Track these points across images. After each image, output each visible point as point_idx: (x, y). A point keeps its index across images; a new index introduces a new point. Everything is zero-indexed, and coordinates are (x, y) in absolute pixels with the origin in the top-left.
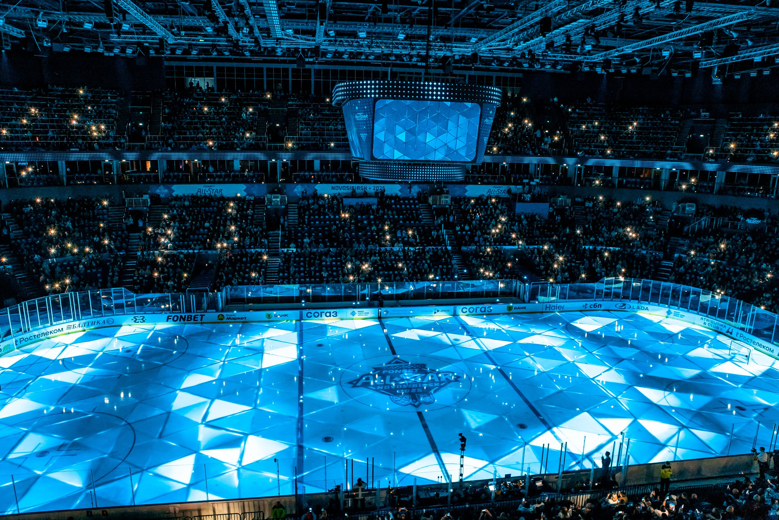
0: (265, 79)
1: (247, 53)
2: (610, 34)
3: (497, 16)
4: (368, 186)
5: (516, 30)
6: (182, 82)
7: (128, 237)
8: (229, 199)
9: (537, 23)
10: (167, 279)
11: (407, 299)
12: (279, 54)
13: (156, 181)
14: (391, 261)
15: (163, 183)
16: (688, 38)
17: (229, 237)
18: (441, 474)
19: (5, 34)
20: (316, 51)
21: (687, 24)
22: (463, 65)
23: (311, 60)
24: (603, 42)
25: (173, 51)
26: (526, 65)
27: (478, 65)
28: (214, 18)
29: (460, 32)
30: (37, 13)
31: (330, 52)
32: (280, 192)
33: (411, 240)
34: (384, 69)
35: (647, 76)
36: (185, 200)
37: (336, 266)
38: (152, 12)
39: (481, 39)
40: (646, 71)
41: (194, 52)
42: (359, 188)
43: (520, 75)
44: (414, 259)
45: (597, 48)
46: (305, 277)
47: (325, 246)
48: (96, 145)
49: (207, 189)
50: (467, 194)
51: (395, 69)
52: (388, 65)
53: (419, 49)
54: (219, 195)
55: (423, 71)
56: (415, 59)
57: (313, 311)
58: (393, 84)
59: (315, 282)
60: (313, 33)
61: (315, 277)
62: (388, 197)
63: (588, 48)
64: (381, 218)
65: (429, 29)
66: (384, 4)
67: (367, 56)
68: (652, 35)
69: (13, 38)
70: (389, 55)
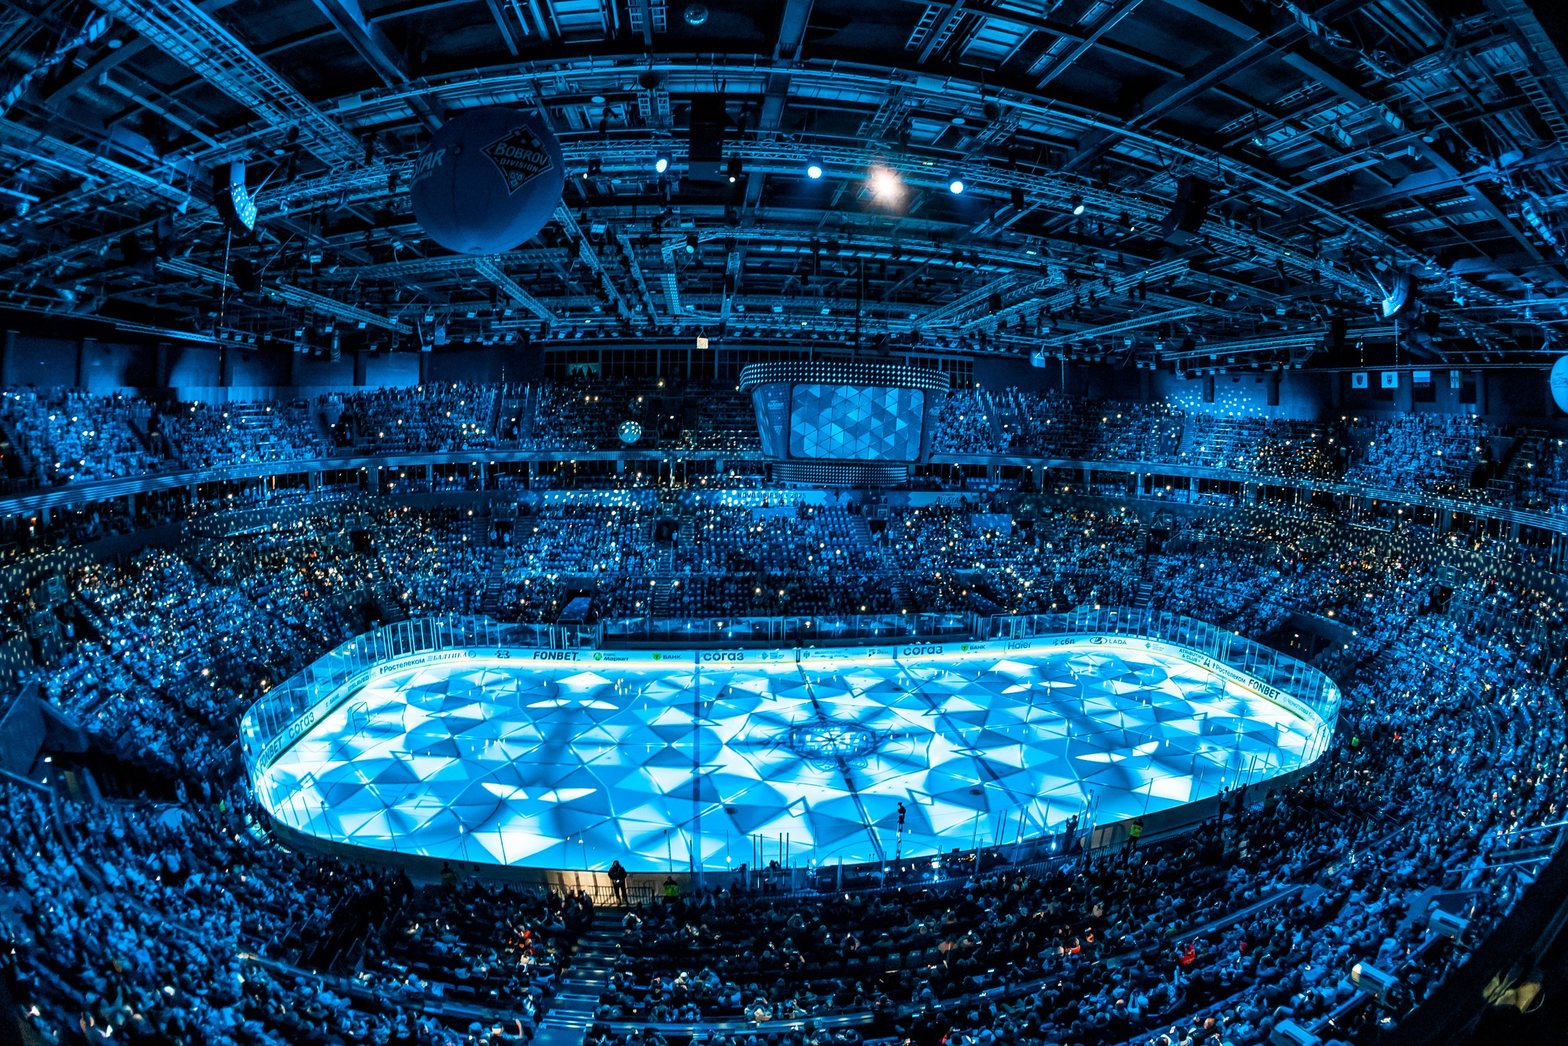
0: (659, 363)
1: (639, 334)
2: (1067, 317)
3: (939, 291)
4: (784, 492)
5: (963, 307)
6: (562, 370)
7: (492, 554)
8: (610, 509)
9: (985, 300)
10: (535, 606)
11: (834, 638)
12: (677, 333)
13: (526, 486)
14: (814, 588)
15: (534, 489)
16: (1147, 328)
17: (608, 555)
18: (873, 851)
19: (396, 333)
20: (720, 329)
21: (1144, 313)
22: (901, 345)
23: (715, 339)
24: (1061, 325)
25: (556, 335)
26: (977, 347)
27: (919, 345)
28: (603, 296)
29: (896, 308)
31: (738, 330)
32: (672, 500)
33: (840, 562)
34: (804, 349)
35: (1111, 366)
36: (557, 510)
37: (743, 595)
38: (537, 295)
39: (921, 316)
40: (1110, 360)
41: (578, 335)
42: (773, 495)
43: (972, 359)
44: (844, 586)
45: (1055, 331)
46: (701, 609)
47: (729, 570)
48: (465, 446)
49: (584, 496)
50: (911, 503)
51: (818, 349)
52: (809, 344)
53: (847, 325)
54: (597, 504)
55: (852, 351)
56: (842, 338)
57: (712, 652)
58: (815, 366)
59: (716, 616)
60: (718, 308)
61: (715, 609)
62: (809, 506)
63: (1046, 330)
64: (801, 533)
65: (858, 303)
66: (804, 275)
67: (784, 334)
68: (1112, 321)
69: (402, 335)
70: (810, 333)
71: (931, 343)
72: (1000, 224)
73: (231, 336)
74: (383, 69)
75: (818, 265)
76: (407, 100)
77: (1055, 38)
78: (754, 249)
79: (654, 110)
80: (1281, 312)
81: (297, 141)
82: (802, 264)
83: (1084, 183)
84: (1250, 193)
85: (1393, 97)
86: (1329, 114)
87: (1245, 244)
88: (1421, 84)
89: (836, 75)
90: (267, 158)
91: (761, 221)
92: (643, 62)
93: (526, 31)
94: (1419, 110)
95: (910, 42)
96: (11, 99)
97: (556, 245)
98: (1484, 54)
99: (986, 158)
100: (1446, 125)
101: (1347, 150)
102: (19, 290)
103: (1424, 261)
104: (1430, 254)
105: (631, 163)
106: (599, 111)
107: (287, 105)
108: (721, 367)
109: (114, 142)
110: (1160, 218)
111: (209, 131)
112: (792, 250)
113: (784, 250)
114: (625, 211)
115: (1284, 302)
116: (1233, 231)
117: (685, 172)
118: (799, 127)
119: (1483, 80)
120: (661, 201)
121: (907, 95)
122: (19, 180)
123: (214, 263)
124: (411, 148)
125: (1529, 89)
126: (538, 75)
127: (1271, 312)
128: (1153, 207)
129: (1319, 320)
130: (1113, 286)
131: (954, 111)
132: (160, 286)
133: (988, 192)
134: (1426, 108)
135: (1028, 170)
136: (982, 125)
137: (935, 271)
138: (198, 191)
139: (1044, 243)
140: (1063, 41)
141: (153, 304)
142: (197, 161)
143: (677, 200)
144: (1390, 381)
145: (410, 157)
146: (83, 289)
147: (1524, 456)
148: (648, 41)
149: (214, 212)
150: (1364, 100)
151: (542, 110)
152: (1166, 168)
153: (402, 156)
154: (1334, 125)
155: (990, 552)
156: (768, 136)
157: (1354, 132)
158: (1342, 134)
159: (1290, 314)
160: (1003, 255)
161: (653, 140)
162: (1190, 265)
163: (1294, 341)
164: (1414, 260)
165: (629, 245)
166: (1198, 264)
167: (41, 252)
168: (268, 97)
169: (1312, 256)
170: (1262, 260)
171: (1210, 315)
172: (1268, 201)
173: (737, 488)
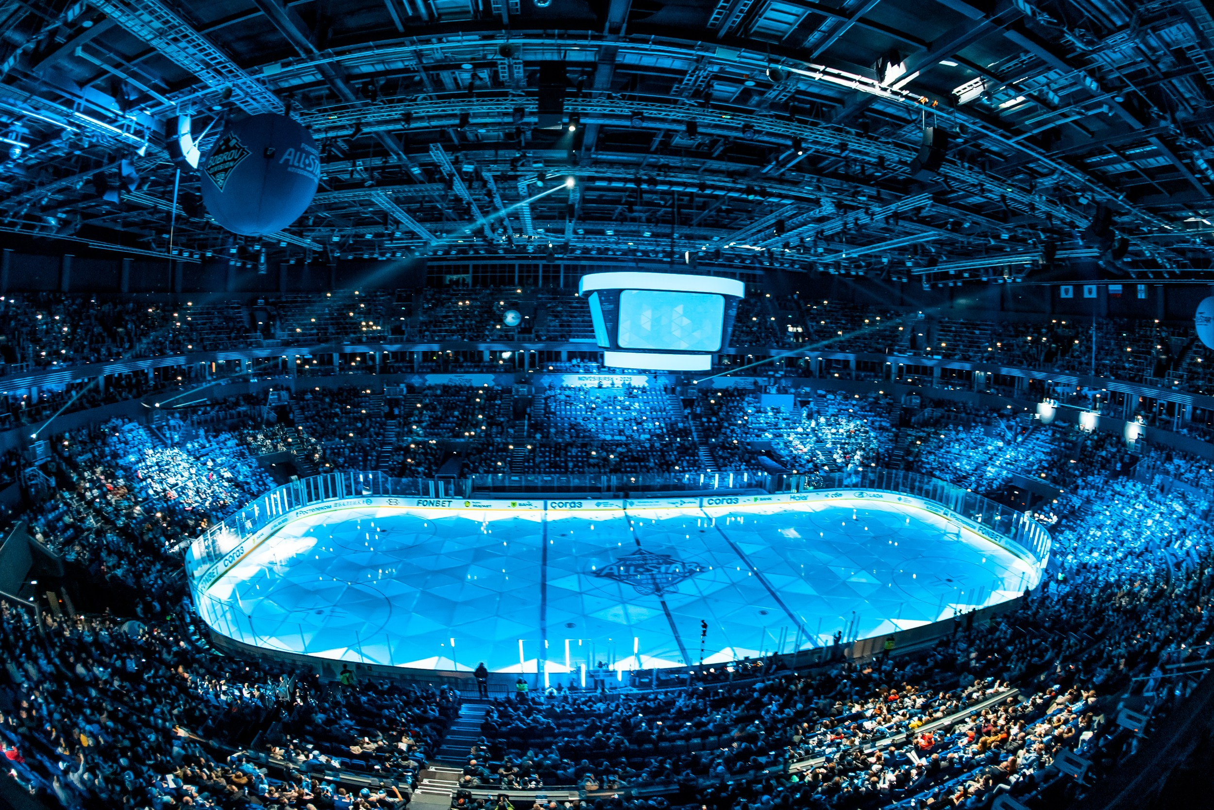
0: (517, 274)
1: (501, 252)
2: (837, 239)
3: (736, 219)
4: (614, 377)
5: (754, 230)
6: (441, 280)
7: (385, 424)
8: (478, 389)
9: (772, 225)
10: (418, 464)
11: (653, 490)
13: (412, 371)
14: (638, 452)
15: (418, 373)
16: (900, 248)
17: (476, 425)
19: (310, 250)
20: (564, 248)
23: (560, 256)
24: (832, 246)
25: (435, 252)
26: (766, 263)
28: (472, 221)
29: (702, 232)
30: (333, 231)
31: (578, 249)
32: (526, 382)
33: (658, 431)
35: (872, 278)
36: (437, 390)
37: (582, 456)
38: (421, 221)
39: (722, 238)
40: (871, 274)
41: (454, 252)
42: (606, 379)
43: (762, 272)
44: (661, 450)
45: (828, 251)
46: (549, 467)
48: (364, 339)
49: (457, 379)
50: (715, 386)
52: (634, 260)
53: (664, 245)
54: (468, 385)
56: (661, 255)
57: (557, 502)
59: (560, 473)
60: (562, 231)
61: (560, 467)
62: (635, 388)
63: (820, 250)
64: (628, 409)
65: (673, 228)
66: (630, 205)
67: (614, 251)
68: (872, 243)
69: (315, 252)
70: (635, 251)
71: (730, 259)
72: (783, 166)
73: (180, 253)
74: (298, 43)
75: (641, 197)
76: (317, 67)
77: (825, 18)
78: (591, 184)
79: (511, 75)
80: (1005, 236)
81: (232, 99)
82: (629, 196)
83: (848, 132)
84: (980, 142)
85: (1091, 66)
86: (1041, 79)
87: (976, 182)
88: (1114, 56)
89: (654, 47)
90: (208, 113)
91: (596, 163)
92: (501, 37)
93: (410, 13)
94: (1112, 77)
95: (711, 21)
96: (6, 67)
97: (435, 181)
98: (1162, 33)
99: (772, 113)
100: (1133, 88)
101: (1054, 108)
102: (13, 217)
103: (1117, 197)
104: (1121, 191)
105: (493, 117)
106: (466, 76)
107: (223, 71)
108: (566, 278)
109: (87, 100)
110: (909, 160)
111: (163, 92)
112: (620, 185)
113: (615, 184)
114: (488, 154)
115: (1007, 229)
116: (967, 172)
117: (535, 124)
118: (624, 88)
119: (1161, 52)
120: (517, 147)
121: (710, 63)
122: (12, 131)
123: (167, 196)
124: (320, 104)
125: (1198, 60)
126: (420, 47)
127: (997, 237)
128: (905, 152)
129: (1034, 243)
130: (873, 214)
131: (747, 76)
132: (124, 214)
133: (773, 140)
134: (1117, 75)
135: (806, 122)
136: (769, 86)
137: (732, 203)
138: (155, 139)
139: (818, 180)
140: (831, 21)
141: (119, 228)
142: (152, 115)
143: (529, 146)
144: (1090, 292)
145: (319, 111)
146: (64, 216)
147: (1196, 352)
148: (505, 20)
149: (166, 155)
150: (1067, 68)
151: (423, 75)
152: (914, 121)
153: (313, 111)
154: (1045, 88)
155: (776, 425)
156: (600, 95)
157: (1061, 93)
158: (1051, 95)
159: (1012, 238)
160: (784, 189)
161: (510, 98)
162: (934, 199)
163: (1015, 260)
164: (1110, 197)
165: (492, 181)
166: (939, 198)
167: (30, 187)
168: (208, 65)
169: (1029, 192)
170: (990, 195)
171: (949, 239)
172: (995, 149)
173: (578, 372)
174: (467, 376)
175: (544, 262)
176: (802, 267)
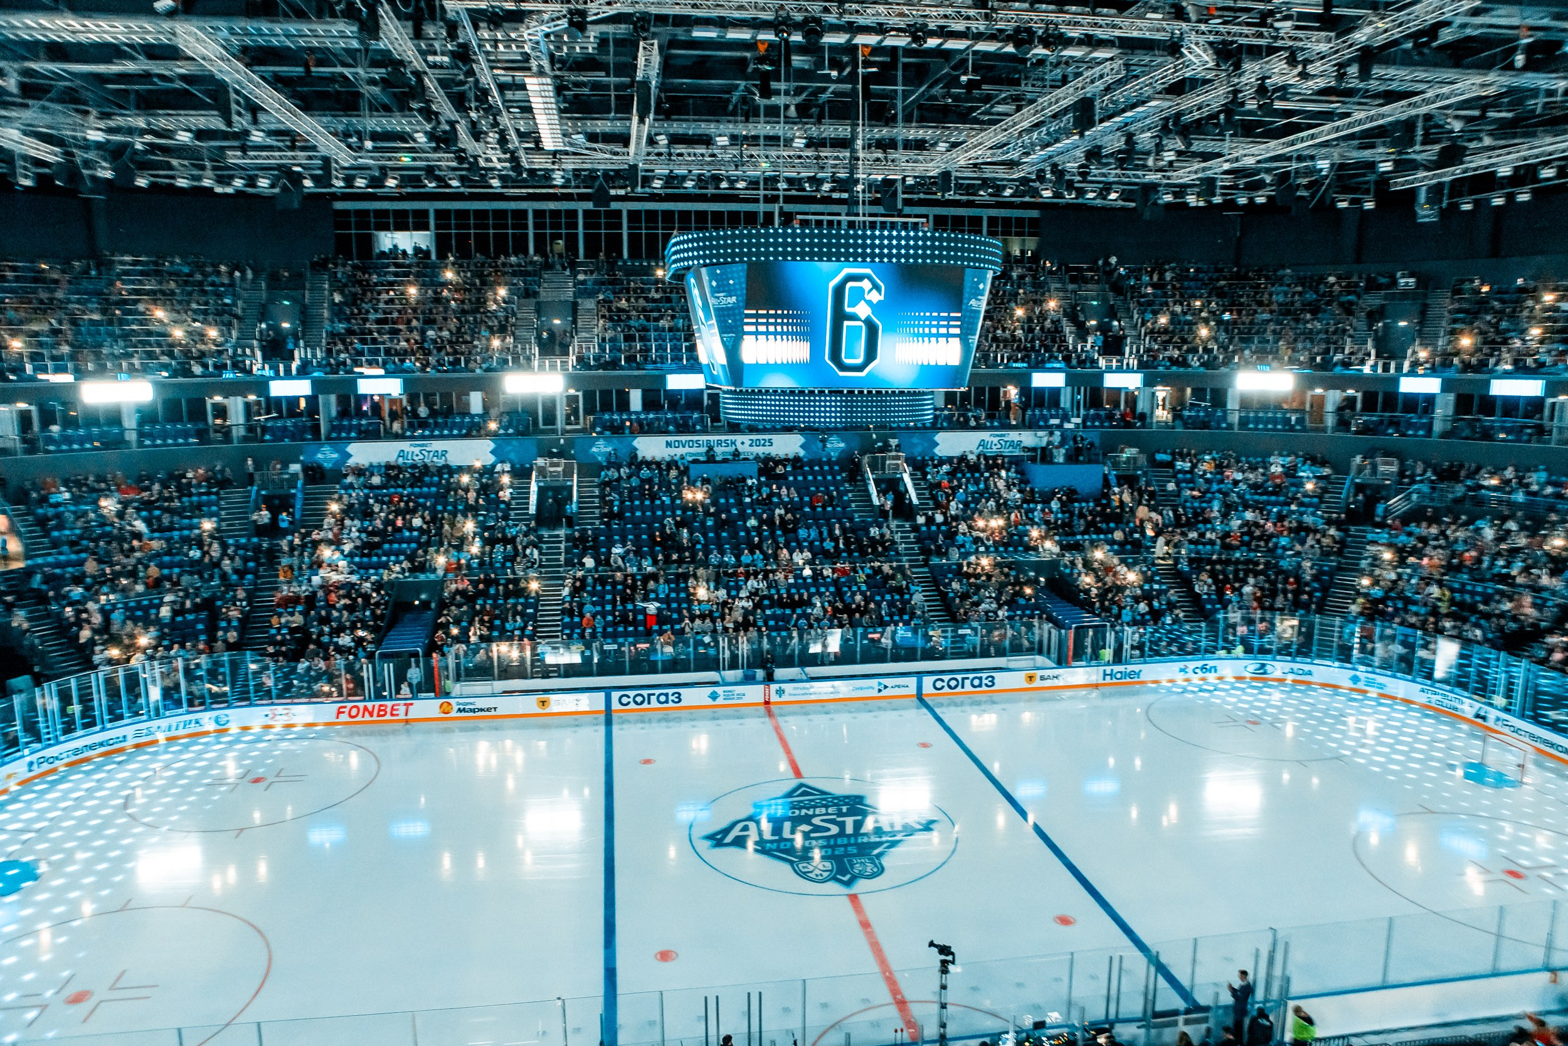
0: (531, 232)
1: (495, 183)
2: (1211, 129)
3: (987, 99)
4: (738, 438)
5: (1026, 124)
6: (367, 244)
8: (460, 470)
9: (1065, 111)
10: (336, 632)
11: (823, 664)
12: (559, 181)
13: (315, 437)
15: (328, 438)
16: (1366, 134)
17: (461, 545)
20: (629, 175)
21: (1362, 106)
22: (922, 196)
23: (622, 192)
24: (1197, 146)
25: (349, 181)
27: (953, 195)
28: (429, 114)
29: (914, 133)
30: (83, 113)
31: (659, 177)
32: (562, 453)
35: (1287, 209)
36: (372, 474)
37: (679, 601)
39: (955, 145)
40: (1286, 199)
41: (391, 183)
42: (723, 444)
44: (835, 582)
45: (1187, 157)
46: (615, 624)
47: (655, 562)
48: (195, 369)
49: (417, 450)
50: (936, 452)
51: (789, 208)
52: (775, 200)
53: (836, 166)
54: (440, 462)
55: (843, 209)
56: (826, 187)
57: (632, 693)
58: (785, 235)
59: (636, 634)
60: (625, 140)
62: (778, 459)
63: (1169, 156)
64: (767, 501)
65: (853, 128)
66: (764, 81)
67: (732, 182)
68: (1298, 128)
70: (775, 180)
71: (971, 189)
75: (788, 62)
78: (680, 33)
82: (763, 60)
97: (333, 15)
108: (634, 239)
112: (745, 35)
113: (733, 35)
160: (1098, 24)
173: (666, 432)
174: (437, 445)
175: (589, 206)
176: (1125, 196)
